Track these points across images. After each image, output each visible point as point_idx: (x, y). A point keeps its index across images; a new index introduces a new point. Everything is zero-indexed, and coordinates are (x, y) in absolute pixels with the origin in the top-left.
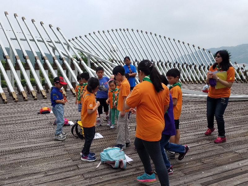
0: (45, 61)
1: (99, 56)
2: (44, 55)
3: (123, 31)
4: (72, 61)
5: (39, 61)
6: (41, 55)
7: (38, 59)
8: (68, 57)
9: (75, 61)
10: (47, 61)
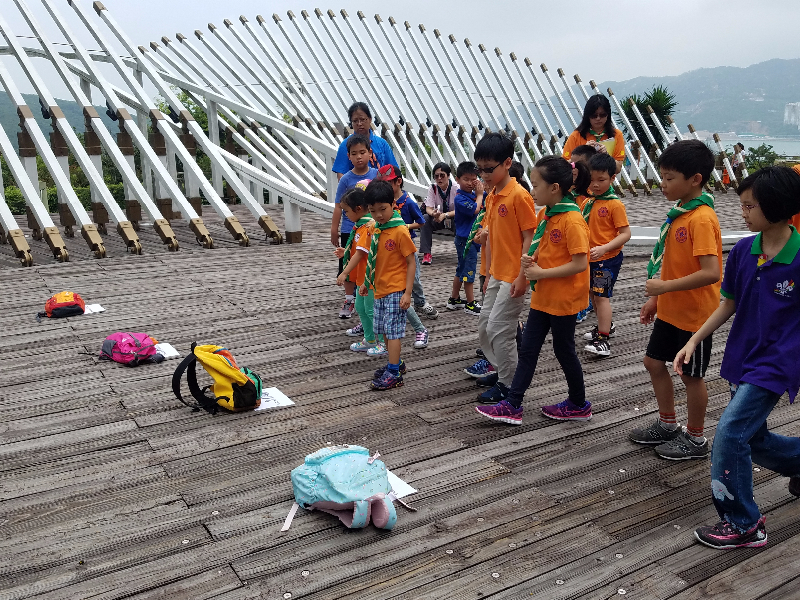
0: (55, 124)
1: (247, 105)
2: (51, 103)
3: (325, 18)
4: (154, 120)
5: (33, 125)
6: (42, 101)
7: (30, 117)
8: (140, 108)
9: (165, 124)
10: (64, 124)
